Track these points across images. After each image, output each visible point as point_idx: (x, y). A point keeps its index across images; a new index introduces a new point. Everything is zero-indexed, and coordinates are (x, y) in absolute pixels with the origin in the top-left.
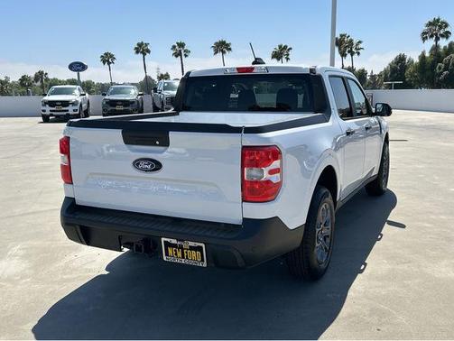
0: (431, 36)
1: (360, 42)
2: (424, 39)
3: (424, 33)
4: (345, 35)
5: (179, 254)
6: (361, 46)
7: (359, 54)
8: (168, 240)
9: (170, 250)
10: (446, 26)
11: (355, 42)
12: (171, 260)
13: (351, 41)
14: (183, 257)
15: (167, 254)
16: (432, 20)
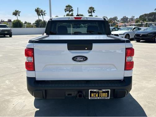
0: (68, 11)
1: (45, 11)
2: (66, 11)
3: (65, 9)
4: (38, 8)
5: (97, 95)
6: (45, 12)
7: (45, 15)
8: (92, 90)
9: (92, 95)
10: (72, 7)
11: (43, 11)
12: (92, 98)
13: (42, 10)
14: (98, 96)
15: (91, 96)
16: (67, 5)
